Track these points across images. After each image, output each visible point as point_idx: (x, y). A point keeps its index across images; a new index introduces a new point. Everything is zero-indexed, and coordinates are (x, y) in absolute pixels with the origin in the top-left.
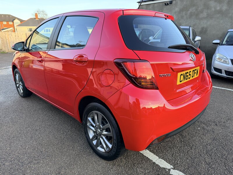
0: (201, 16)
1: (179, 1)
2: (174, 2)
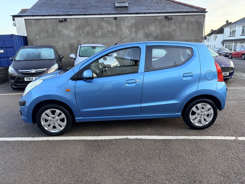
0: (97, 34)
1: (73, 19)
2: (68, 20)
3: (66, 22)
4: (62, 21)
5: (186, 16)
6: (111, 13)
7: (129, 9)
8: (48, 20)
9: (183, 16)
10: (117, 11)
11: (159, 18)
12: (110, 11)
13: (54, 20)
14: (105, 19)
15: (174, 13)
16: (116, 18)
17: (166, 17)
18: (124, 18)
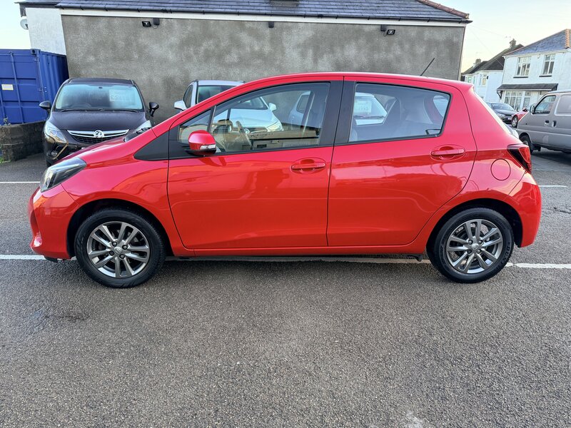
0: (228, 59)
1: (175, 21)
2: (164, 23)
3: (159, 26)
4: (150, 25)
5: (427, 28)
6: (261, 11)
7: (302, 6)
8: (115, 19)
9: (420, 29)
10: (275, 8)
11: (367, 29)
12: (258, 8)
13: (131, 22)
14: (247, 25)
15: (400, 19)
16: (271, 25)
17: (383, 28)
18: (289, 24)
